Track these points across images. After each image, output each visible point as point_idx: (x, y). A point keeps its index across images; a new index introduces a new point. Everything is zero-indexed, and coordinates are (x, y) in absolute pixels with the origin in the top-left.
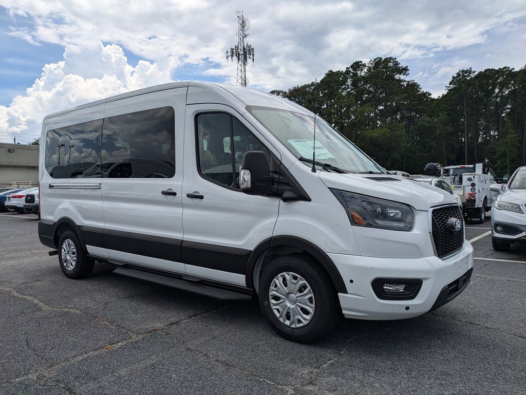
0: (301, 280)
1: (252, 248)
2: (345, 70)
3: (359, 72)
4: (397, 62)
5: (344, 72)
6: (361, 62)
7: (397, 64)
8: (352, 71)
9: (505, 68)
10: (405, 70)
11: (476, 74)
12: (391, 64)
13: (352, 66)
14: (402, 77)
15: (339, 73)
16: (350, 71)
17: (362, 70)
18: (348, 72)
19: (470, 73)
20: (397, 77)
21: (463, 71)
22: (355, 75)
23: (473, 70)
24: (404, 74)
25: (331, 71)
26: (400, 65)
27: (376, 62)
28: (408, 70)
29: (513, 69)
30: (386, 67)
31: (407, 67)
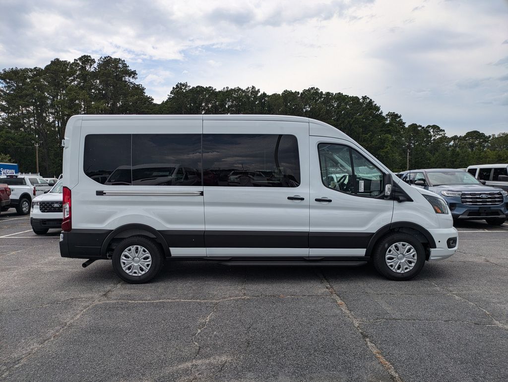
0: (408, 245)
1: (374, 231)
2: (73, 61)
3: (88, 68)
4: (125, 64)
5: (71, 63)
6: (90, 56)
7: (125, 66)
8: (81, 64)
9: (210, 87)
10: (133, 74)
11: (191, 88)
12: (120, 65)
13: (80, 59)
14: (132, 80)
15: (65, 63)
16: (78, 64)
17: (91, 65)
18: (75, 63)
19: (186, 87)
20: (127, 78)
21: (181, 84)
22: (83, 68)
23: (188, 85)
24: (133, 77)
25: (58, 60)
26: (129, 68)
27: (107, 61)
28: (137, 74)
29: (215, 89)
30: (116, 67)
31: (135, 71)
